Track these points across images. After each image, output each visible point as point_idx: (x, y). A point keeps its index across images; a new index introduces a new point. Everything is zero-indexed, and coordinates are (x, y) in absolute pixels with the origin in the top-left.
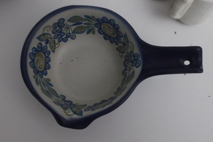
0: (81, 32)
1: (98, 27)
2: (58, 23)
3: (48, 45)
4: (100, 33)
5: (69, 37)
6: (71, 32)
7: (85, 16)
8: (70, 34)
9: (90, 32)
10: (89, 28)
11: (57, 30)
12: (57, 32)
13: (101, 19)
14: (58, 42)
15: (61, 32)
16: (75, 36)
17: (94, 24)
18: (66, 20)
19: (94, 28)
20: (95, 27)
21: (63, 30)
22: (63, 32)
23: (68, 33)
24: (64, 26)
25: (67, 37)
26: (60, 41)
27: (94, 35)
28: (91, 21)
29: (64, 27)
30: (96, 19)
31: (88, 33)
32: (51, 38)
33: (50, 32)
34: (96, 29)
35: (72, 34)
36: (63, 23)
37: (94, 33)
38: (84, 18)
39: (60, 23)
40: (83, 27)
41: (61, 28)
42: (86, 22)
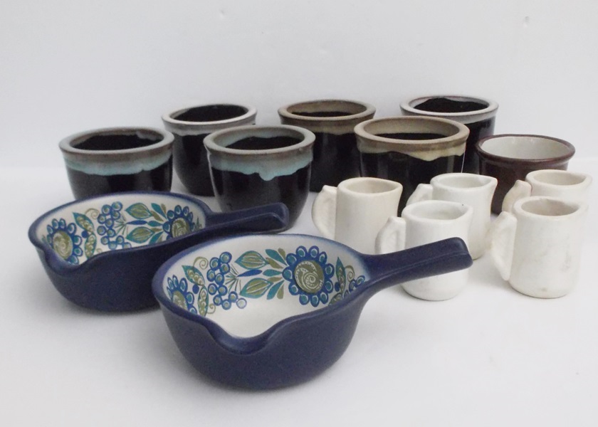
0: (257, 295)
1: (289, 280)
2: (220, 261)
3: (196, 296)
4: (293, 293)
5: (234, 301)
6: (238, 292)
7: (268, 252)
8: (236, 294)
9: (274, 294)
10: (272, 284)
11: (215, 276)
12: (214, 279)
13: (295, 253)
14: (212, 302)
15: (221, 283)
16: (246, 302)
17: (281, 270)
18: (234, 258)
19: (283, 281)
20: (283, 279)
21: (225, 282)
22: (224, 284)
23: (232, 293)
24: (229, 271)
25: (230, 300)
26: (217, 305)
27: (281, 300)
28: (277, 264)
29: (227, 274)
30: (286, 254)
31: (271, 296)
32: (204, 287)
33: (204, 273)
34: (286, 283)
35: (240, 297)
36: (227, 263)
37: (281, 296)
38: (265, 256)
39: (223, 263)
40: (262, 282)
41: (222, 274)
42: (269, 267)
